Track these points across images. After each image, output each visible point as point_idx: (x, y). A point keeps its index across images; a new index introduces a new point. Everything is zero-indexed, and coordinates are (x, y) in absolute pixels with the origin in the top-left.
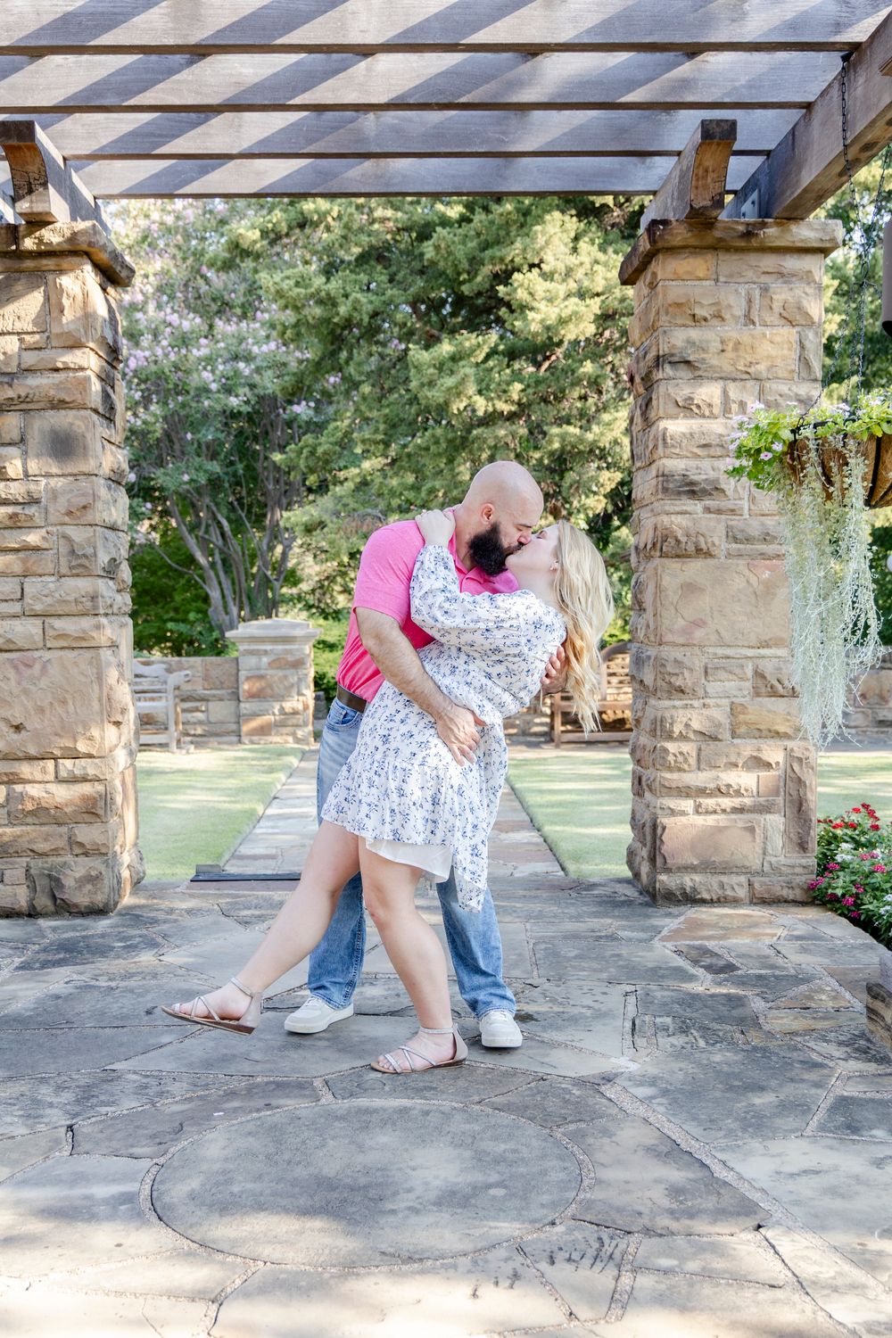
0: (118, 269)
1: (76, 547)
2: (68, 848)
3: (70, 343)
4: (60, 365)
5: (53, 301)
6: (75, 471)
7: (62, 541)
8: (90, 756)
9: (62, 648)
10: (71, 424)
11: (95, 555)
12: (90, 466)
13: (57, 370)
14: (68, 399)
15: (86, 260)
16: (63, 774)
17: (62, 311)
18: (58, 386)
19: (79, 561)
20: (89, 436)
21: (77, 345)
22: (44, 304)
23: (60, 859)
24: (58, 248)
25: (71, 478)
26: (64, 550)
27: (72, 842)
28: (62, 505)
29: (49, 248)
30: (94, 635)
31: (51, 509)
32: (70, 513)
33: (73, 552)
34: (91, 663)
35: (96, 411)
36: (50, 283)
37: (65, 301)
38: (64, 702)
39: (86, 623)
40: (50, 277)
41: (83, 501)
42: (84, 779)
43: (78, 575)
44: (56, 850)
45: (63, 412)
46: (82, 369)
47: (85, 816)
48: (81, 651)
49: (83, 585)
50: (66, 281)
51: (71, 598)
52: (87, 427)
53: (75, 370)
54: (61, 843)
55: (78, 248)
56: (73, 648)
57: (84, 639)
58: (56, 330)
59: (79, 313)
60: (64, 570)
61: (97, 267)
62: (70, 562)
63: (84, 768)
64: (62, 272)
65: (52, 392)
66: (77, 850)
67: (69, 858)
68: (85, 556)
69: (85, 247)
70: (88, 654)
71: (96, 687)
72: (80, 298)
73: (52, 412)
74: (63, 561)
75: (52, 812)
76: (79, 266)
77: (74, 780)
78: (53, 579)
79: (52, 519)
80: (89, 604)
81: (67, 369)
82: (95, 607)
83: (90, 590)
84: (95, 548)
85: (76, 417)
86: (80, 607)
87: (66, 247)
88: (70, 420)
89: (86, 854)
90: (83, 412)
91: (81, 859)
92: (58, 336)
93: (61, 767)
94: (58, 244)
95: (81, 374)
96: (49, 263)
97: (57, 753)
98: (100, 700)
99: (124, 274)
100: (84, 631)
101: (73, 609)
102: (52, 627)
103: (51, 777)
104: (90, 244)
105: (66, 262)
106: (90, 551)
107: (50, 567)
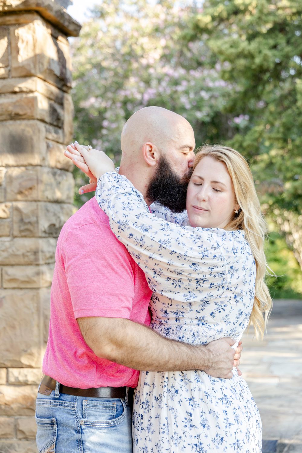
0: (66, 24)
1: (24, 217)
2: (13, 433)
3: (24, 74)
4: (17, 89)
5: (13, 45)
6: (25, 163)
7: (15, 213)
8: (30, 367)
9: (14, 288)
10: (23, 130)
11: (37, 222)
12: (36, 160)
13: (15, 93)
14: (21, 113)
15: (36, 16)
16: (12, 379)
17: (18, 52)
18: (14, 104)
19: (26, 227)
20: (35, 138)
21: (28, 75)
22: (7, 48)
23: (8, 442)
24: (17, 9)
25: (23, 169)
26: (16, 219)
27: (17, 430)
28: (15, 186)
29: (10, 9)
30: (35, 279)
31: (8, 190)
32: (20, 193)
33: (22, 220)
34: (32, 299)
35: (43, 121)
36: (12, 33)
37: (20, 45)
38: (13, 327)
39: (30, 271)
40: (12, 28)
41: (29, 184)
42: (26, 384)
43: (25, 236)
44: (5, 435)
45: (18, 122)
46: (31, 91)
47: (26, 411)
48: (26, 291)
49: (28, 243)
50: (21, 32)
51: (20, 253)
52: (34, 132)
53: (27, 93)
54: (9, 430)
55: (29, 8)
56: (21, 289)
57: (28, 282)
58: (14, 65)
59: (31, 54)
60: (16, 233)
61: (48, 22)
62: (20, 227)
63: (26, 376)
64: (19, 25)
65: (11, 108)
66: (20, 436)
67: (14, 441)
68: (30, 223)
69: (34, 7)
70: (31, 293)
71: (36, 317)
72: (31, 42)
73: (11, 122)
74: (16, 226)
75: (3, 407)
76: (32, 21)
77: (19, 384)
78: (8, 239)
79: (9, 196)
80: (32, 257)
81: (21, 92)
82: (37, 259)
83: (33, 247)
84: (37, 217)
85: (27, 125)
86: (26, 259)
87: (22, 7)
88: (22, 127)
89: (26, 439)
90: (31, 122)
91: (24, 443)
92: (16, 69)
93: (10, 375)
94: (17, 6)
95: (31, 95)
96: (11, 19)
97: (9, 364)
98: (38, 326)
99: (71, 28)
100: (28, 277)
101: (22, 260)
102: (7, 273)
103: (4, 381)
104: (38, 5)
105: (22, 18)
106: (33, 219)
107: (7, 231)
